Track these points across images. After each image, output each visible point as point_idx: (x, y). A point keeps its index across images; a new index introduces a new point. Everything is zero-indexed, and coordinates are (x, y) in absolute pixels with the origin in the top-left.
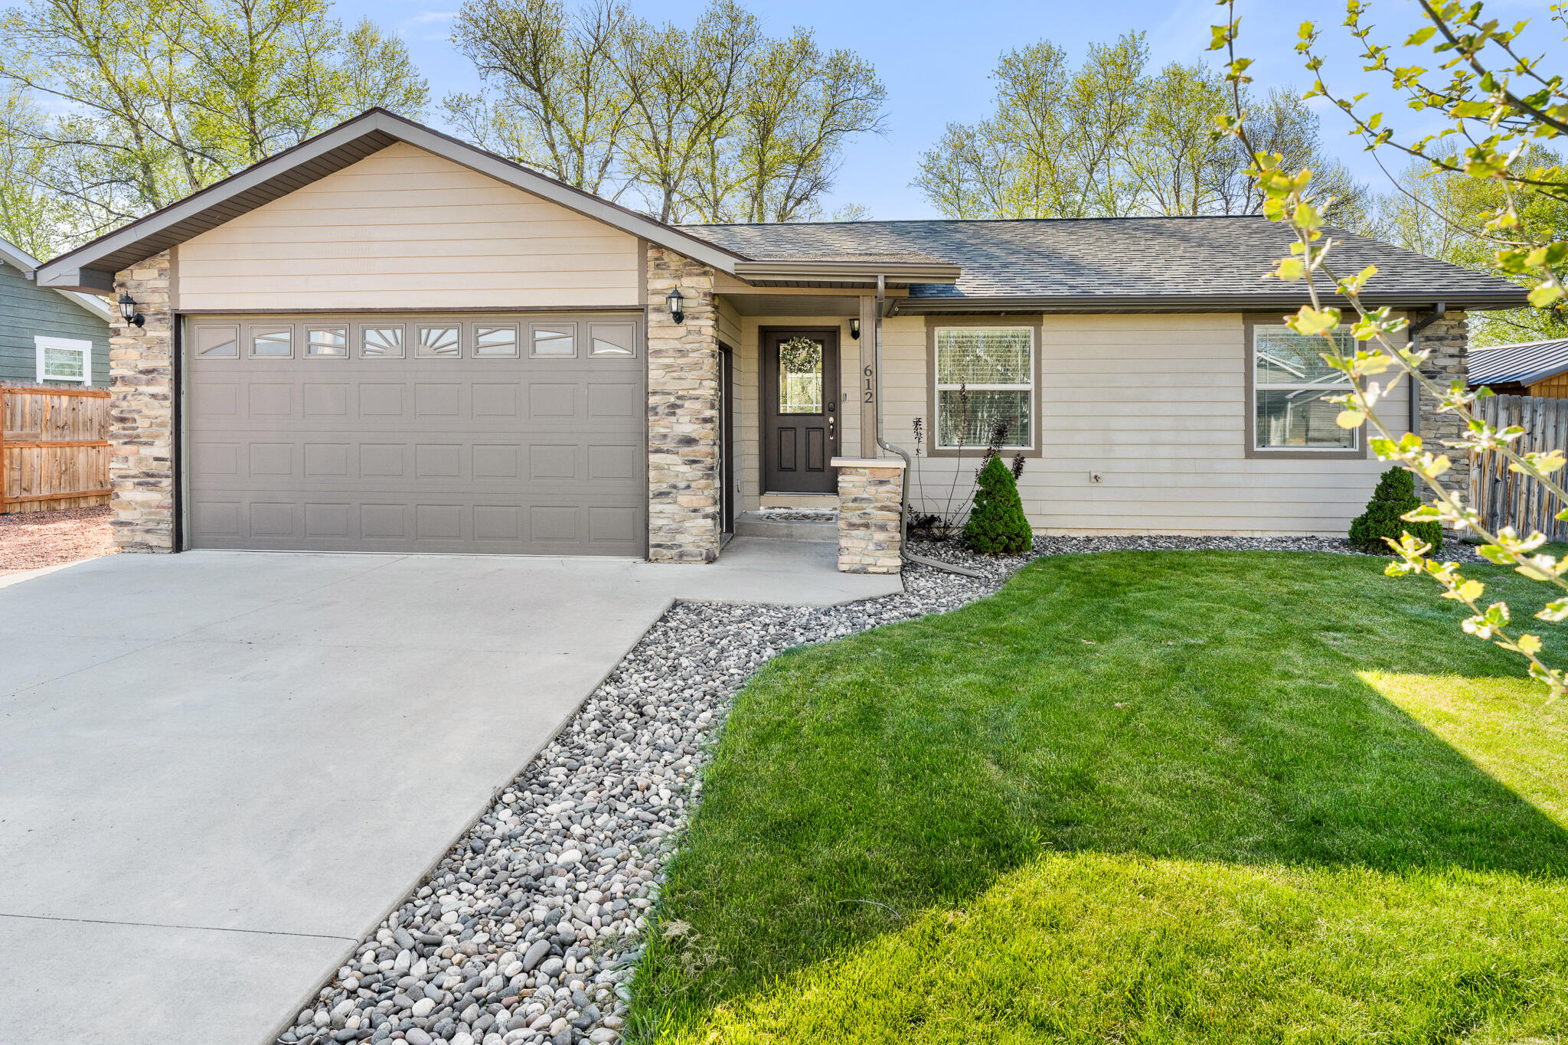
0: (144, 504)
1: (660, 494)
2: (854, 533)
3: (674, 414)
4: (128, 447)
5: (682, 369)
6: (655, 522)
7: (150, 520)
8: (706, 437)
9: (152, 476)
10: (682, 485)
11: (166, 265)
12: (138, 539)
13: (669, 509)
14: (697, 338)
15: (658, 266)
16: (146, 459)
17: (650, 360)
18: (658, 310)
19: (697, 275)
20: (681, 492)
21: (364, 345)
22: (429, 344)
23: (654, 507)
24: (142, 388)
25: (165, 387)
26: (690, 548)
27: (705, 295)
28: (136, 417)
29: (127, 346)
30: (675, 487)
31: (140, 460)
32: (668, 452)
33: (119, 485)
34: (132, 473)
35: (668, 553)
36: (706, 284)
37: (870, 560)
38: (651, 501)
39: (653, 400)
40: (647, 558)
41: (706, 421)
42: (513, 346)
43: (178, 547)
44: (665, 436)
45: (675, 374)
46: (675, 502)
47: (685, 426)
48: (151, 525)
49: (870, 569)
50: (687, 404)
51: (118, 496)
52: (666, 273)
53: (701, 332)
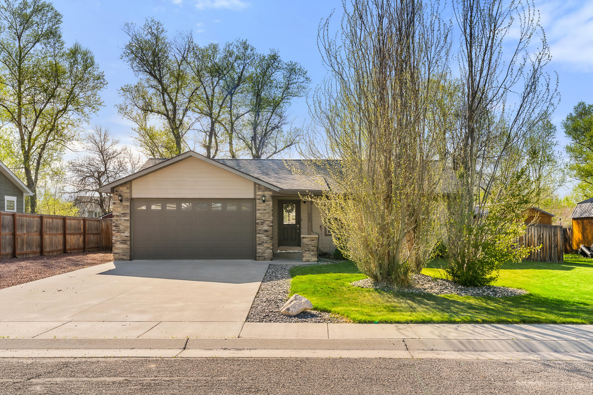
0: (122, 248)
1: (259, 244)
2: (307, 252)
3: (263, 225)
4: (118, 233)
5: (265, 214)
6: (258, 251)
7: (124, 252)
8: (270, 230)
9: (125, 241)
10: (265, 242)
11: (129, 186)
12: (121, 257)
13: (261, 247)
14: (268, 206)
15: (259, 189)
16: (123, 236)
17: (257, 211)
18: (259, 199)
19: (268, 191)
21: (181, 207)
22: (199, 207)
23: (258, 247)
24: (122, 218)
25: (128, 218)
26: (267, 257)
27: (270, 196)
28: (120, 225)
29: (118, 207)
30: (263, 242)
31: (121, 237)
32: (261, 234)
33: (115, 243)
34: (119, 240)
35: (262, 258)
36: (271, 193)
37: (310, 259)
39: (257, 221)
40: (256, 260)
41: (270, 226)
42: (221, 208)
43: (131, 260)
44: (260, 230)
45: (263, 215)
46: (263, 246)
47: (266, 228)
48: (124, 254)
49: (310, 261)
50: (266, 222)
51: (114, 246)
52: (261, 191)
53: (269, 205)
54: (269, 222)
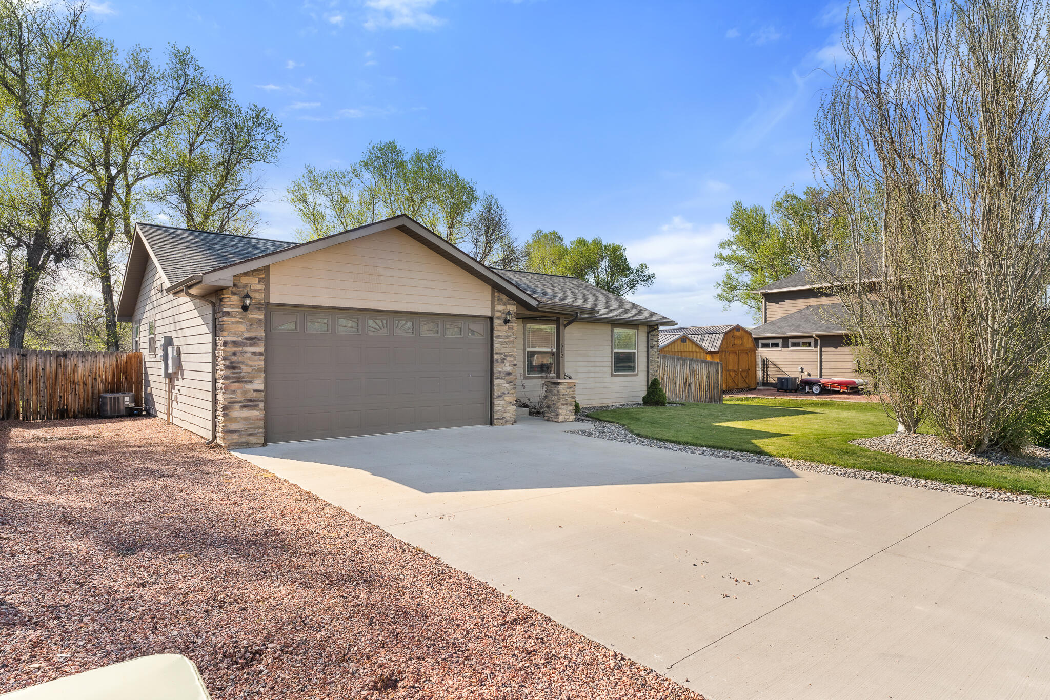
0: (246, 419)
1: (497, 397)
2: (563, 407)
3: (503, 362)
4: (236, 384)
5: (507, 344)
6: (495, 409)
7: (251, 428)
9: (253, 401)
10: (506, 392)
11: (263, 276)
12: (244, 440)
13: (502, 402)
15: (498, 300)
16: (249, 391)
17: (495, 339)
18: (499, 318)
19: (513, 305)
20: (506, 395)
22: (399, 328)
23: (495, 403)
24: (247, 349)
25: (260, 349)
26: (509, 419)
28: (242, 366)
29: (235, 323)
30: (504, 393)
31: (245, 392)
32: (502, 378)
33: (231, 408)
34: (239, 400)
35: (501, 422)
36: (515, 309)
38: (494, 400)
39: (495, 357)
40: (492, 425)
41: (514, 365)
43: (267, 443)
44: (500, 372)
45: (504, 346)
46: (504, 400)
47: (508, 367)
48: (252, 431)
49: (567, 420)
50: (508, 358)
51: (229, 415)
52: (502, 303)
54: (512, 359)
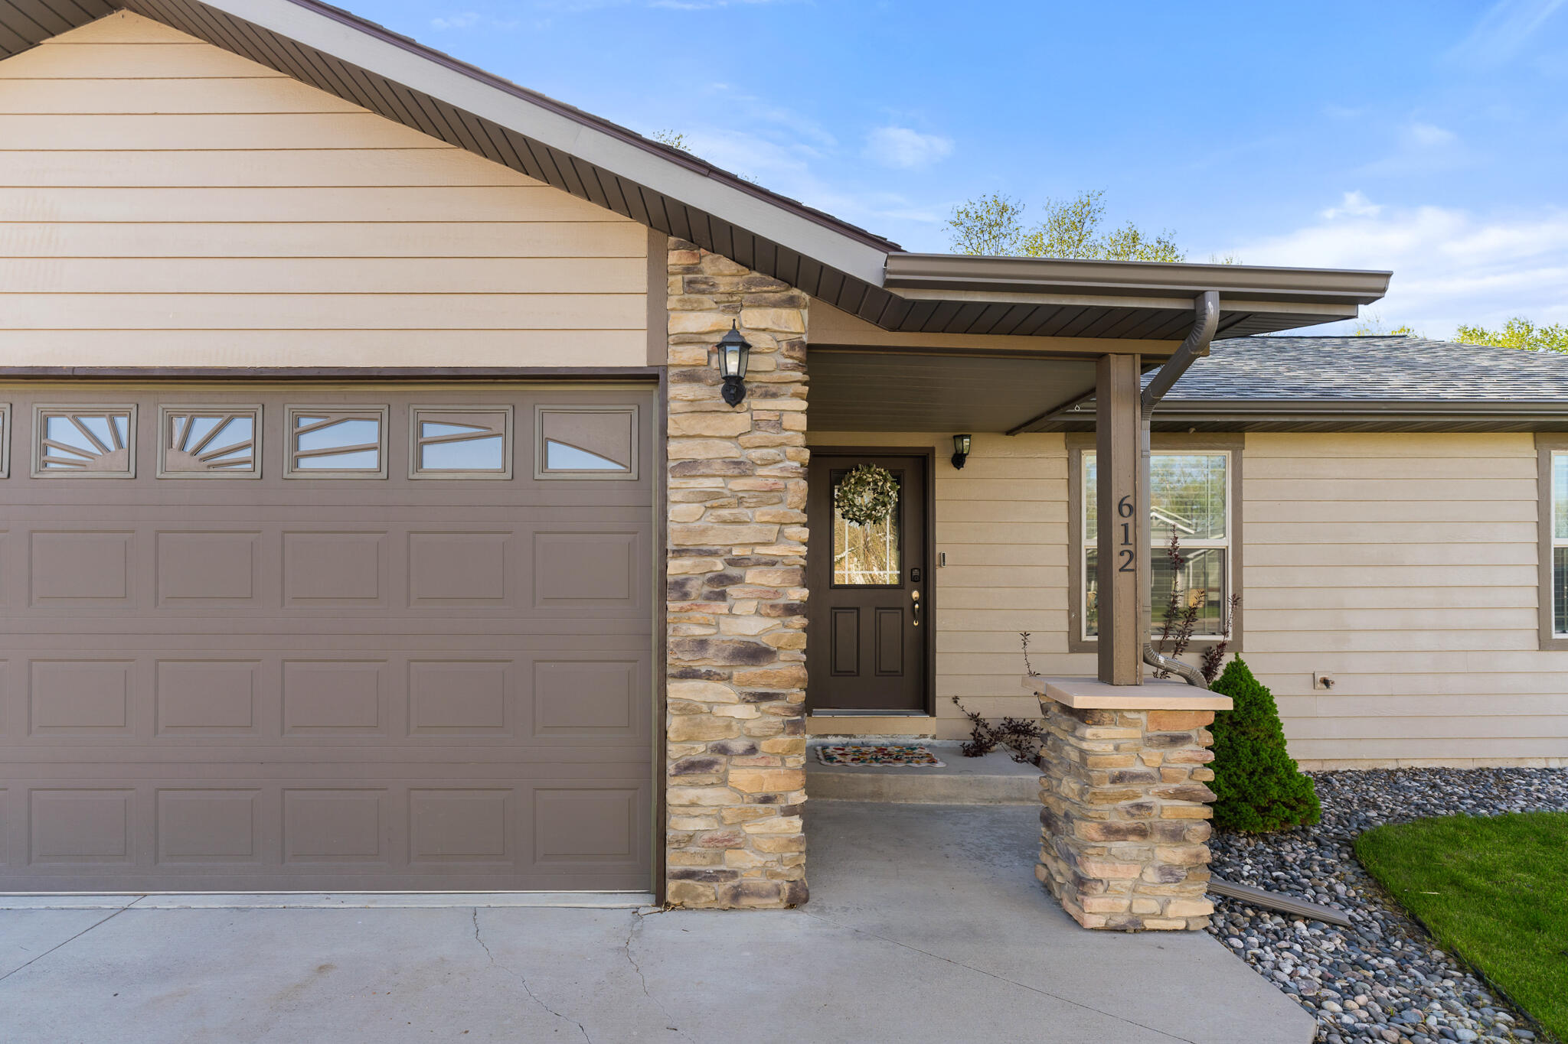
1: (690, 767)
2: (1117, 846)
3: (722, 596)
5: (740, 501)
6: (678, 825)
8: (791, 645)
10: (739, 745)
13: (710, 796)
14: (774, 435)
15: (689, 286)
17: (672, 482)
18: (690, 376)
19: (775, 305)
20: (736, 761)
21: (45, 450)
22: (191, 446)
23: (678, 793)
26: (756, 880)
27: (792, 346)
30: (723, 750)
32: (709, 676)
35: (707, 891)
36: (793, 323)
37: (1153, 906)
38: (671, 782)
39: (676, 567)
40: (661, 902)
41: (790, 610)
42: (375, 453)
44: (702, 644)
45: (725, 513)
46: (724, 782)
47: (746, 621)
49: (1149, 924)
50: (751, 575)
52: (707, 300)
53: (779, 425)
54: (772, 578)
